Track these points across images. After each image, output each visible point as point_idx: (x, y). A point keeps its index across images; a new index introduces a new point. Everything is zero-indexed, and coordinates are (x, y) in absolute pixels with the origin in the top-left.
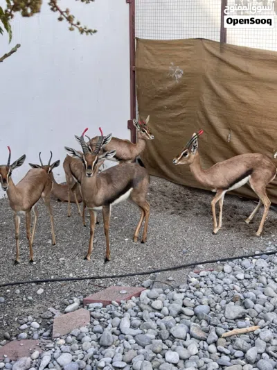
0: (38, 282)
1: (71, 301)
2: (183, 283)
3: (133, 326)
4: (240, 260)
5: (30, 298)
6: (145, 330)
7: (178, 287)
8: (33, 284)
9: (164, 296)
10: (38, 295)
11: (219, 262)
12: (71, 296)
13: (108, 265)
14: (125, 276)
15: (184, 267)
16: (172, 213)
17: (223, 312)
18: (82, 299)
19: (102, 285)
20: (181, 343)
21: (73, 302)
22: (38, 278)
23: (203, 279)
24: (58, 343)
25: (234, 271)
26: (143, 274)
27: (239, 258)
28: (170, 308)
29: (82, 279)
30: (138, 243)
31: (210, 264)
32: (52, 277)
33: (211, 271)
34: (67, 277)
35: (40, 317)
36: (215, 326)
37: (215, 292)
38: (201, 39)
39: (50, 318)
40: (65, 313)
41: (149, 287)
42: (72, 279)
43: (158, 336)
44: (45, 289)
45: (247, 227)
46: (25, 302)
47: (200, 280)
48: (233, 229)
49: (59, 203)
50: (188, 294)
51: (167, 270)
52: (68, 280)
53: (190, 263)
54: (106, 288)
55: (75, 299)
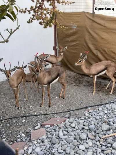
0: (22, 117)
1: (37, 125)
2: (82, 116)
3: (64, 135)
4: (105, 105)
5: (20, 124)
6: (69, 136)
7: (81, 117)
8: (20, 118)
9: (76, 121)
10: (23, 122)
11: (96, 106)
12: (36, 122)
13: (50, 109)
14: (58, 113)
15: (82, 108)
16: (74, 86)
17: (100, 127)
18: (41, 124)
19: (49, 117)
20: (85, 142)
21: (38, 125)
22: (22, 115)
23: (90, 113)
24: (34, 143)
25: (103, 110)
26: (65, 112)
27: (104, 104)
28: (78, 127)
29: (40, 115)
30: (62, 99)
31: (93, 107)
32: (28, 115)
33: (93, 110)
34: (34, 114)
35: (25, 132)
36: (98, 134)
37: (96, 119)
38: (84, 12)
39: (29, 132)
40: (35, 130)
41: (68, 118)
42: (36, 115)
43: (75, 139)
44: (25, 120)
45: (106, 90)
46: (18, 126)
47: (89, 114)
48: (100, 92)
49: (27, 83)
50: (85, 120)
51: (75, 110)
52: (34, 116)
53: (84, 107)
54: (50, 118)
55: (39, 124)
